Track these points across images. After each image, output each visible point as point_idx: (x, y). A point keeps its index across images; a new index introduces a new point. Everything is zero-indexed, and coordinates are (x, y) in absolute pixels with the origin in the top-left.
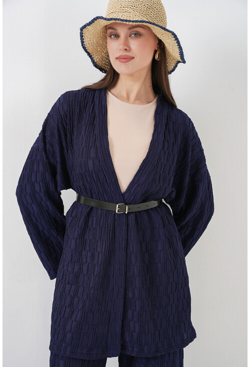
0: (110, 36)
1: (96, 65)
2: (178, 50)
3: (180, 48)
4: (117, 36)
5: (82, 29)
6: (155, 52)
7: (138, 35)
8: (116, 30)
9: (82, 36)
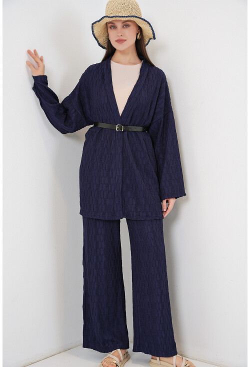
0: (111, 28)
1: (100, 45)
2: (151, 33)
3: (153, 31)
4: (115, 27)
5: (93, 24)
6: (137, 34)
7: (127, 26)
8: (114, 24)
9: (92, 28)
